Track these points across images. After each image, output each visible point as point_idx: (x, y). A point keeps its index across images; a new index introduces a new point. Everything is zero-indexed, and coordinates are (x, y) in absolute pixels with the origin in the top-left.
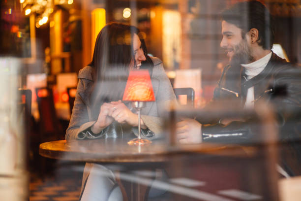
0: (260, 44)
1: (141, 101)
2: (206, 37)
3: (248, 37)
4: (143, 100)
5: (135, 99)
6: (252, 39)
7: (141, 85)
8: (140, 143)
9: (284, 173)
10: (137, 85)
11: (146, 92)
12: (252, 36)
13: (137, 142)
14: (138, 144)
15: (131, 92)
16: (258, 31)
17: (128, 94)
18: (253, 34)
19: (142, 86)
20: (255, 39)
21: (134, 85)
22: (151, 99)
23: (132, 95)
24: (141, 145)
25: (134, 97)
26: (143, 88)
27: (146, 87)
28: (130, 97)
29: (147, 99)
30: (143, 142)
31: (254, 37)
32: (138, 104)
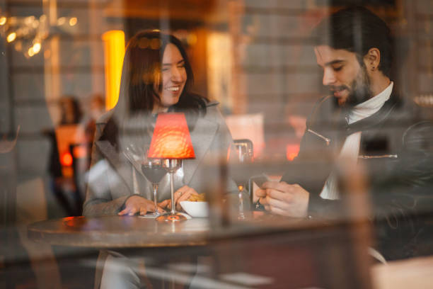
1: (174, 159)
2: (269, 70)
4: (177, 157)
5: (165, 155)
6: (372, 64)
7: (174, 135)
8: (174, 220)
9: (379, 256)
10: (168, 135)
11: (181, 145)
13: (169, 218)
14: (171, 221)
15: (159, 145)
17: (155, 149)
19: (176, 137)
21: (165, 135)
22: (188, 155)
23: (162, 150)
24: (176, 222)
25: (163, 152)
26: (178, 139)
27: (182, 138)
28: (158, 153)
29: (182, 155)
30: (178, 217)
32: (170, 162)
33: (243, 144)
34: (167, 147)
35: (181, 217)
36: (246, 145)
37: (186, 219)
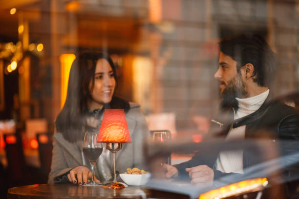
0: (255, 81)
1: (116, 142)
3: (243, 72)
4: (119, 141)
5: (110, 140)
6: (246, 74)
7: (116, 125)
10: (112, 125)
11: (121, 133)
12: (247, 71)
13: (112, 186)
14: (114, 188)
15: (106, 132)
16: (253, 66)
17: (102, 135)
18: (248, 69)
19: (118, 127)
20: (249, 75)
21: (109, 125)
22: (127, 140)
23: (107, 136)
24: (116, 189)
25: (108, 138)
26: (119, 129)
27: (122, 128)
28: (105, 138)
29: (122, 140)
30: (118, 186)
31: (249, 72)
32: (113, 145)
33: (163, 133)
34: (111, 134)
35: (121, 185)
36: (166, 133)
37: (124, 187)
